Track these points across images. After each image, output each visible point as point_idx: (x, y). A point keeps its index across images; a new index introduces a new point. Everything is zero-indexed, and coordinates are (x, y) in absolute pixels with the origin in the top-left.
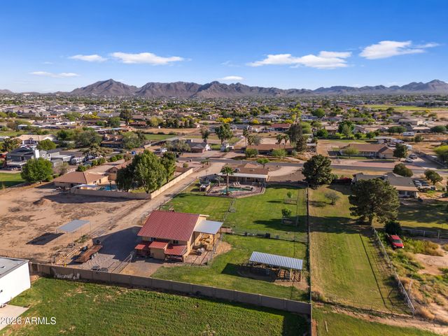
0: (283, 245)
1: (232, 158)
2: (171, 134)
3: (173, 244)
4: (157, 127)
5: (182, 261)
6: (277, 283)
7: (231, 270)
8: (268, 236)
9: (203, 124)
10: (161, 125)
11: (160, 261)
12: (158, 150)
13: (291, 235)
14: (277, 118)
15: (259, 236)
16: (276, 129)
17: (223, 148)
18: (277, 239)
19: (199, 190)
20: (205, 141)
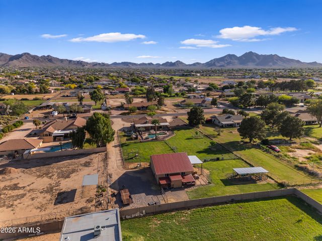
0: (231, 162)
1: (120, 114)
2: (36, 99)
3: (183, 175)
4: (11, 94)
5: (194, 185)
8: (218, 159)
9: (55, 89)
11: (180, 189)
12: (49, 113)
13: (226, 156)
14: (109, 84)
15: (212, 160)
16: (120, 92)
17: (103, 108)
18: (223, 159)
19: (131, 139)
20: (81, 104)
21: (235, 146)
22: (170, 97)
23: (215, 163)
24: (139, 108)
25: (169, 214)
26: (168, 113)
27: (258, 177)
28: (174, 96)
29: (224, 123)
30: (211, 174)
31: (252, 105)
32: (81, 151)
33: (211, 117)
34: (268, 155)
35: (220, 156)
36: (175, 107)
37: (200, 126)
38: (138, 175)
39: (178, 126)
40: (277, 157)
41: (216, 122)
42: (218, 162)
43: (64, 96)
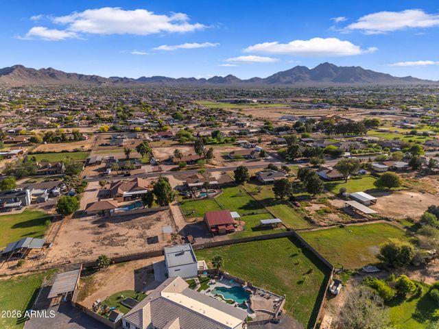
0: (262, 215)
3: (227, 225)
4: (43, 143)
5: (234, 232)
6: (275, 229)
7: (254, 229)
8: (253, 214)
11: (225, 234)
13: (259, 211)
15: (249, 214)
17: (153, 163)
18: (257, 213)
20: (128, 157)
21: (269, 202)
22: (219, 143)
23: (250, 216)
24: (188, 163)
25: (218, 248)
26: (217, 167)
27: (277, 225)
28: (223, 143)
29: (265, 180)
30: (246, 224)
31: (299, 157)
32: (150, 210)
33: (256, 174)
34: (291, 209)
35: (255, 211)
36: (224, 160)
37: (245, 182)
38: (197, 227)
39: (226, 183)
40: (296, 210)
41: (259, 179)
42: (252, 216)
43: (102, 145)
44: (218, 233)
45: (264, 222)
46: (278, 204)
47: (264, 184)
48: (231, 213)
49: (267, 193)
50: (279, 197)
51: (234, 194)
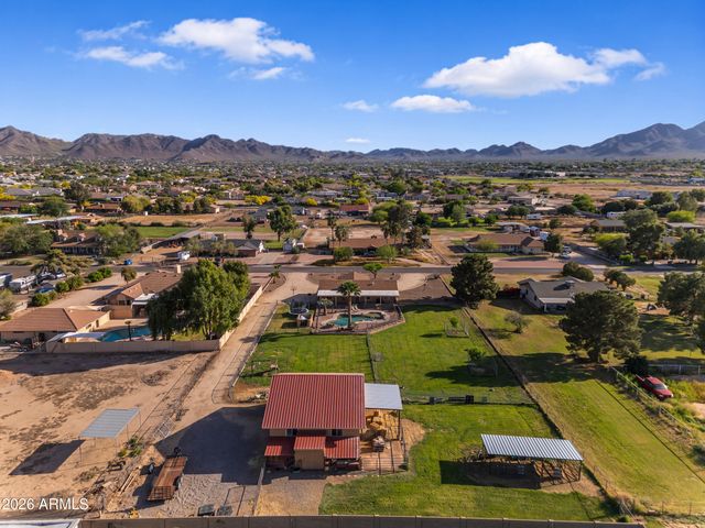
0: (501, 412)
1: (313, 264)
2: (176, 225)
4: (142, 213)
5: (357, 468)
6: (547, 489)
7: (454, 473)
8: (469, 400)
9: (225, 206)
10: (148, 208)
11: (316, 473)
12: (175, 254)
13: (498, 393)
14: (339, 196)
15: (455, 401)
16: (348, 213)
17: (287, 248)
18: (484, 403)
19: (294, 325)
20: (249, 237)
21: (544, 367)
22: (455, 226)
23: (456, 409)
24: (359, 252)
26: (423, 265)
27: (555, 471)
29: (544, 300)
30: (427, 440)
34: (631, 404)
35: (478, 392)
36: (452, 253)
37: (485, 304)
40: (653, 412)
41: (530, 297)
42: (467, 409)
43: (232, 220)
44: (289, 467)
45: (499, 444)
46: (581, 377)
47: (541, 310)
48: (369, 389)
49: (542, 336)
50: (583, 353)
51: (434, 328)
